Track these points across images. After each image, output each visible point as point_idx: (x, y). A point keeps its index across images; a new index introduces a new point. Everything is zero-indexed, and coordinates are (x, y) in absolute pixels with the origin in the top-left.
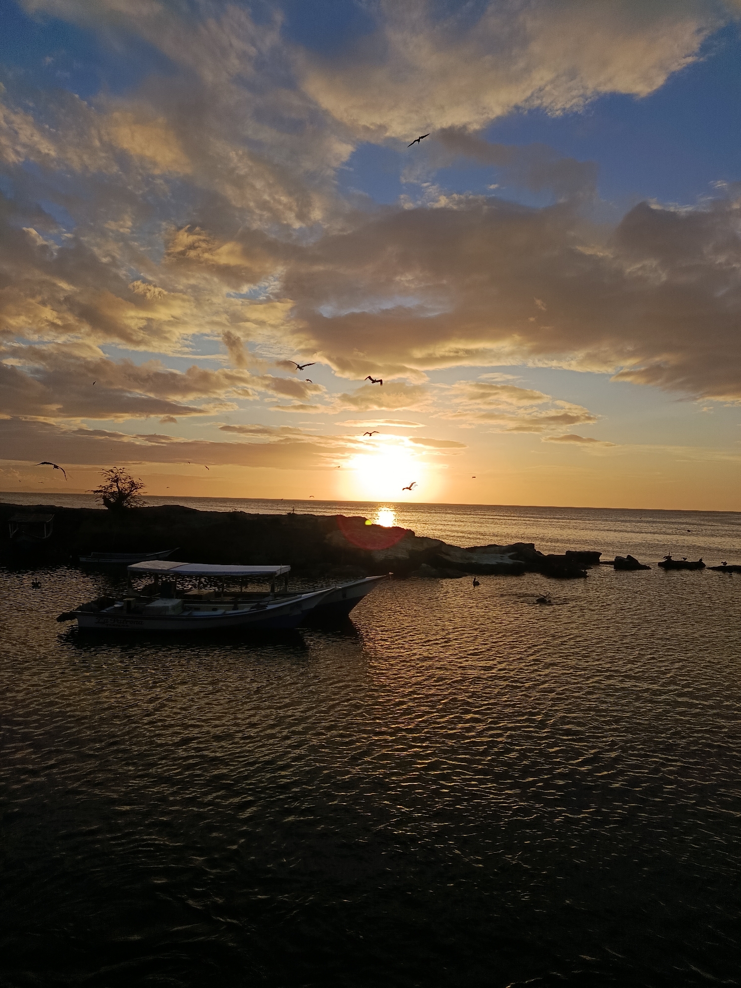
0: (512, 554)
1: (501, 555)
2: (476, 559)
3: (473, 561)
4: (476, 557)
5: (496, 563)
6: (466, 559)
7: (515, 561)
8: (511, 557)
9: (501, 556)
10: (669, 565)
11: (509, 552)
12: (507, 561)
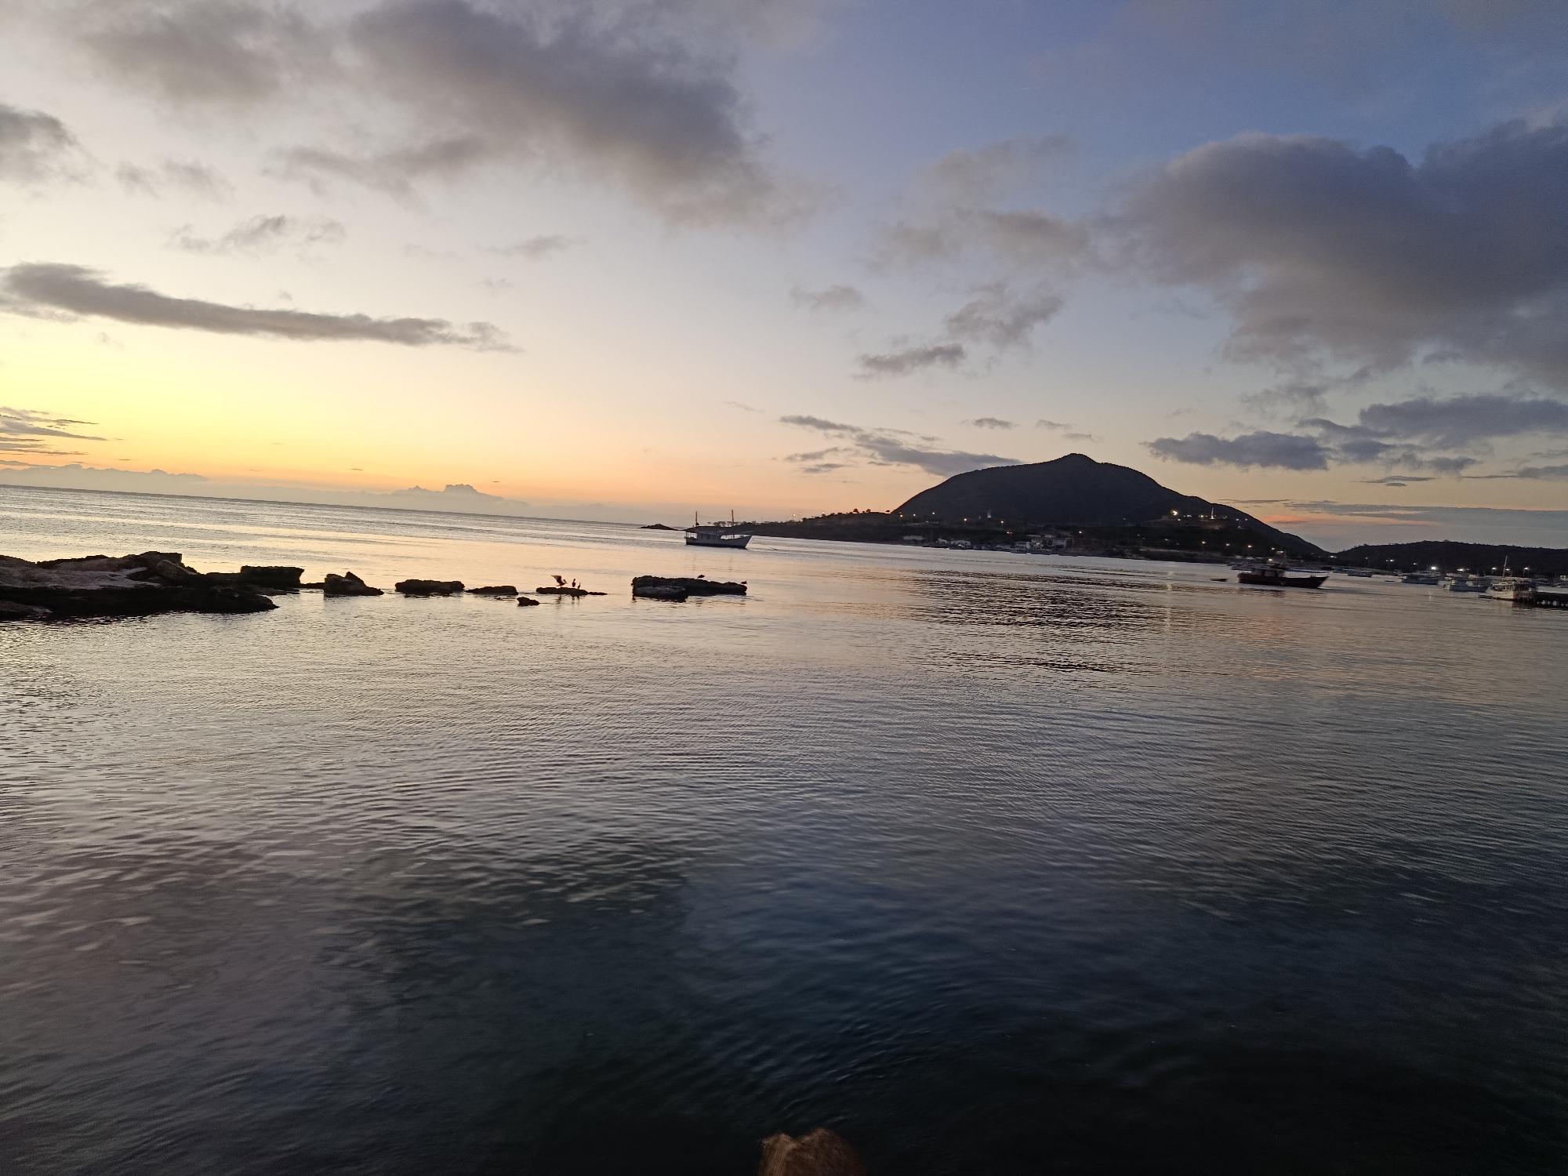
0: (134, 571)
1: (112, 573)
2: (54, 581)
3: (50, 585)
4: (56, 576)
5: (98, 587)
6: (35, 581)
7: (139, 583)
8: (131, 577)
9: (113, 576)
10: (412, 589)
11: (130, 568)
12: (123, 581)
